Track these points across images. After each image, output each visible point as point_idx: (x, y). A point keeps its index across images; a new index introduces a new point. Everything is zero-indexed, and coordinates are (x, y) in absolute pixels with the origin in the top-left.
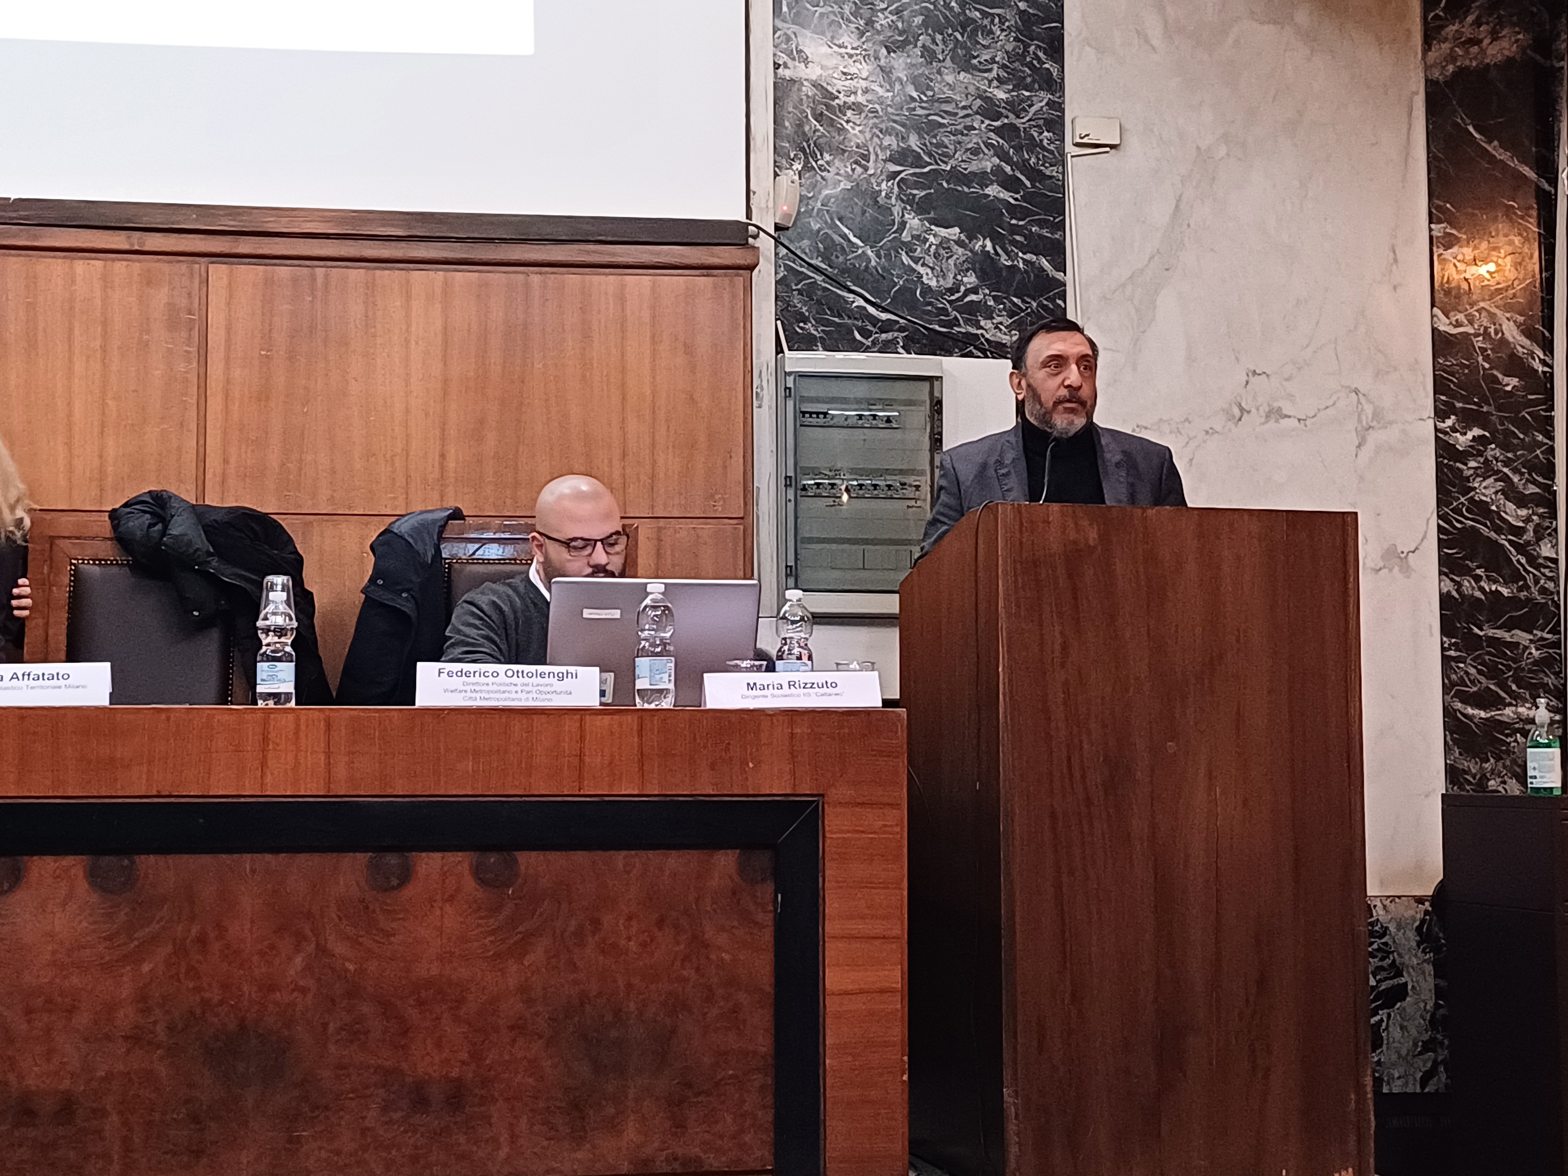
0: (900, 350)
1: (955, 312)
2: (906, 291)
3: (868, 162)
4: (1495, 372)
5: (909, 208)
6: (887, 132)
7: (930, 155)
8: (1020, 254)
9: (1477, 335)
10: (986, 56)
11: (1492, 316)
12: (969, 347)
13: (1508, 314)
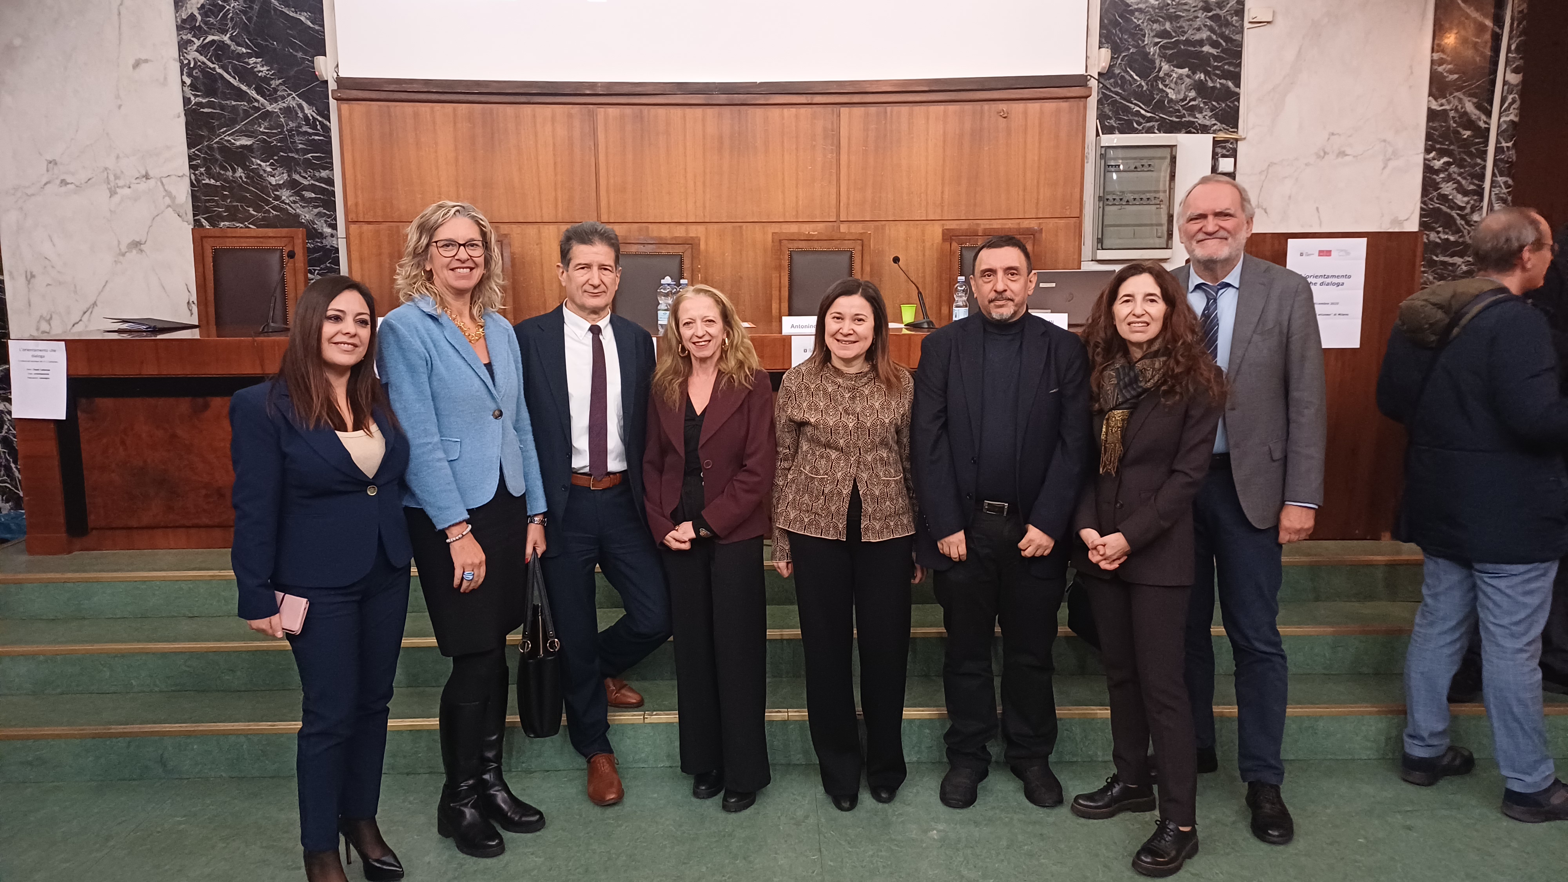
0: (1156, 131)
1: (1184, 111)
2: (1161, 101)
3: (1145, 37)
4: (1459, 129)
5: (1164, 59)
6: (1154, 22)
7: (1175, 32)
8: (1218, 80)
9: (1451, 110)
11: (1460, 100)
12: (1190, 128)
13: (1469, 99)
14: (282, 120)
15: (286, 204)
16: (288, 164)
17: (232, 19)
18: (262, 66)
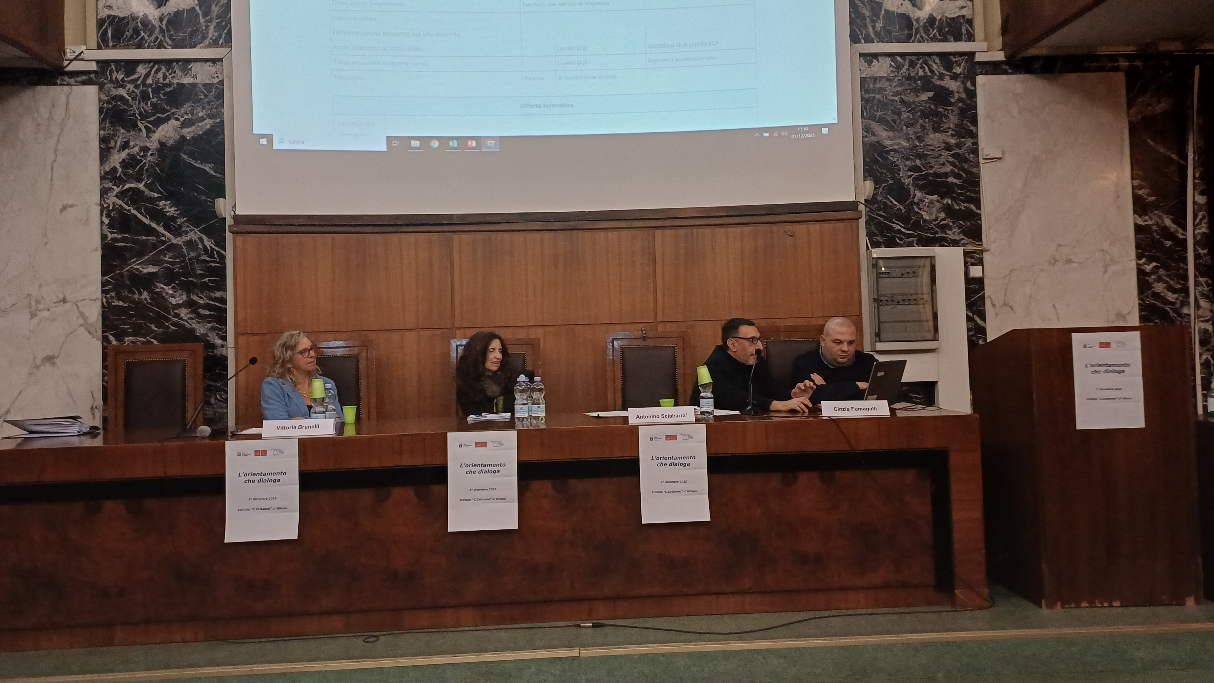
0: (915, 245)
1: (937, 229)
2: (917, 221)
3: (900, 171)
4: (1162, 240)
5: (917, 188)
6: (907, 159)
7: (924, 167)
8: (962, 204)
9: (1154, 225)
10: (946, 126)
11: (1159, 216)
12: (943, 242)
13: (1167, 216)
14: (185, 251)
15: (183, 320)
16: (188, 287)
17: (147, 170)
18: (171, 208)
